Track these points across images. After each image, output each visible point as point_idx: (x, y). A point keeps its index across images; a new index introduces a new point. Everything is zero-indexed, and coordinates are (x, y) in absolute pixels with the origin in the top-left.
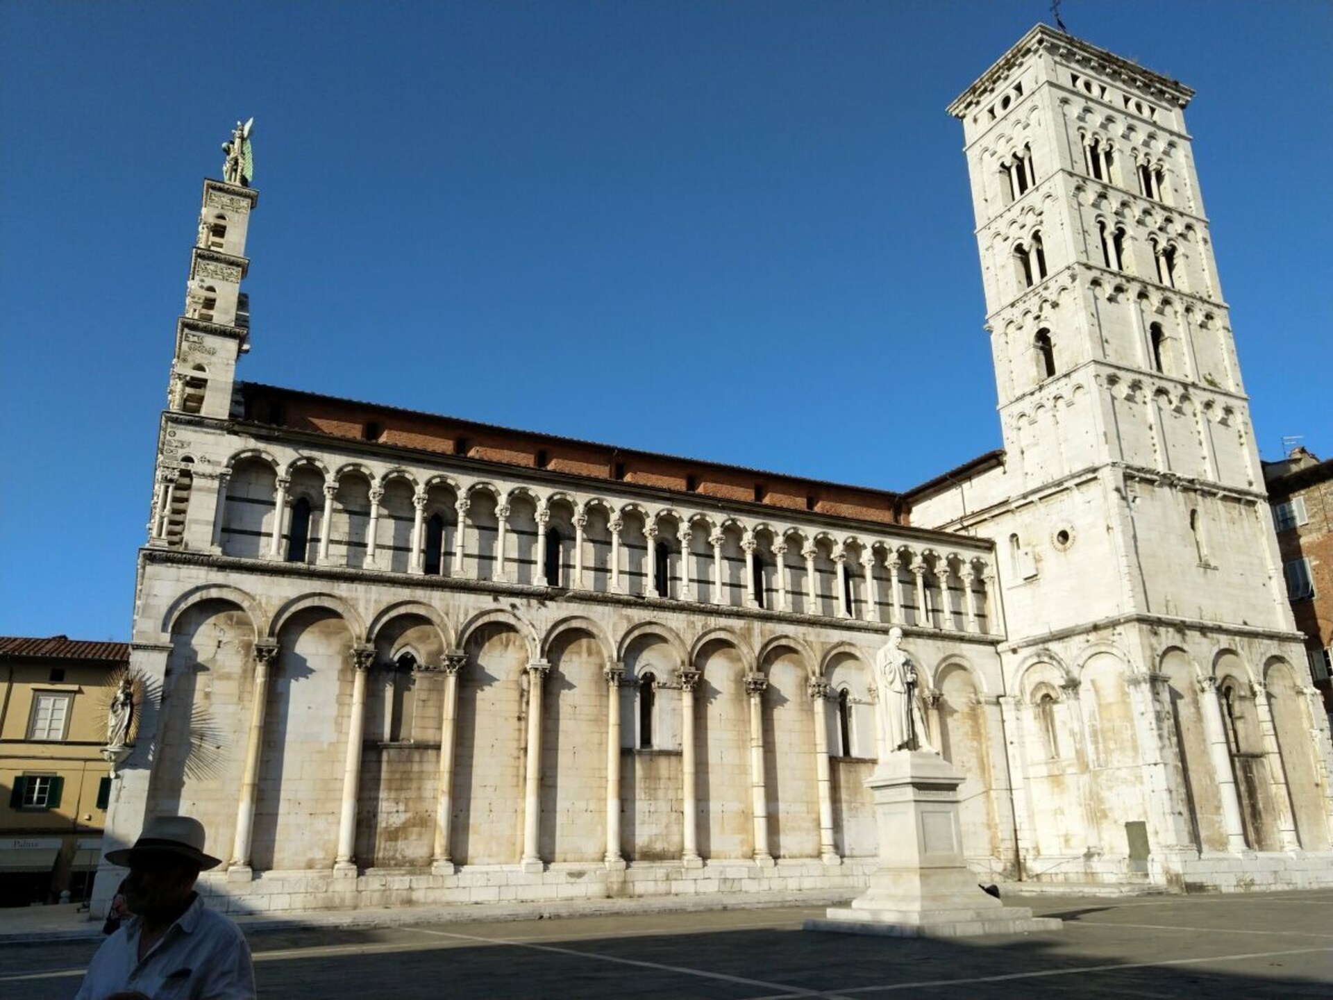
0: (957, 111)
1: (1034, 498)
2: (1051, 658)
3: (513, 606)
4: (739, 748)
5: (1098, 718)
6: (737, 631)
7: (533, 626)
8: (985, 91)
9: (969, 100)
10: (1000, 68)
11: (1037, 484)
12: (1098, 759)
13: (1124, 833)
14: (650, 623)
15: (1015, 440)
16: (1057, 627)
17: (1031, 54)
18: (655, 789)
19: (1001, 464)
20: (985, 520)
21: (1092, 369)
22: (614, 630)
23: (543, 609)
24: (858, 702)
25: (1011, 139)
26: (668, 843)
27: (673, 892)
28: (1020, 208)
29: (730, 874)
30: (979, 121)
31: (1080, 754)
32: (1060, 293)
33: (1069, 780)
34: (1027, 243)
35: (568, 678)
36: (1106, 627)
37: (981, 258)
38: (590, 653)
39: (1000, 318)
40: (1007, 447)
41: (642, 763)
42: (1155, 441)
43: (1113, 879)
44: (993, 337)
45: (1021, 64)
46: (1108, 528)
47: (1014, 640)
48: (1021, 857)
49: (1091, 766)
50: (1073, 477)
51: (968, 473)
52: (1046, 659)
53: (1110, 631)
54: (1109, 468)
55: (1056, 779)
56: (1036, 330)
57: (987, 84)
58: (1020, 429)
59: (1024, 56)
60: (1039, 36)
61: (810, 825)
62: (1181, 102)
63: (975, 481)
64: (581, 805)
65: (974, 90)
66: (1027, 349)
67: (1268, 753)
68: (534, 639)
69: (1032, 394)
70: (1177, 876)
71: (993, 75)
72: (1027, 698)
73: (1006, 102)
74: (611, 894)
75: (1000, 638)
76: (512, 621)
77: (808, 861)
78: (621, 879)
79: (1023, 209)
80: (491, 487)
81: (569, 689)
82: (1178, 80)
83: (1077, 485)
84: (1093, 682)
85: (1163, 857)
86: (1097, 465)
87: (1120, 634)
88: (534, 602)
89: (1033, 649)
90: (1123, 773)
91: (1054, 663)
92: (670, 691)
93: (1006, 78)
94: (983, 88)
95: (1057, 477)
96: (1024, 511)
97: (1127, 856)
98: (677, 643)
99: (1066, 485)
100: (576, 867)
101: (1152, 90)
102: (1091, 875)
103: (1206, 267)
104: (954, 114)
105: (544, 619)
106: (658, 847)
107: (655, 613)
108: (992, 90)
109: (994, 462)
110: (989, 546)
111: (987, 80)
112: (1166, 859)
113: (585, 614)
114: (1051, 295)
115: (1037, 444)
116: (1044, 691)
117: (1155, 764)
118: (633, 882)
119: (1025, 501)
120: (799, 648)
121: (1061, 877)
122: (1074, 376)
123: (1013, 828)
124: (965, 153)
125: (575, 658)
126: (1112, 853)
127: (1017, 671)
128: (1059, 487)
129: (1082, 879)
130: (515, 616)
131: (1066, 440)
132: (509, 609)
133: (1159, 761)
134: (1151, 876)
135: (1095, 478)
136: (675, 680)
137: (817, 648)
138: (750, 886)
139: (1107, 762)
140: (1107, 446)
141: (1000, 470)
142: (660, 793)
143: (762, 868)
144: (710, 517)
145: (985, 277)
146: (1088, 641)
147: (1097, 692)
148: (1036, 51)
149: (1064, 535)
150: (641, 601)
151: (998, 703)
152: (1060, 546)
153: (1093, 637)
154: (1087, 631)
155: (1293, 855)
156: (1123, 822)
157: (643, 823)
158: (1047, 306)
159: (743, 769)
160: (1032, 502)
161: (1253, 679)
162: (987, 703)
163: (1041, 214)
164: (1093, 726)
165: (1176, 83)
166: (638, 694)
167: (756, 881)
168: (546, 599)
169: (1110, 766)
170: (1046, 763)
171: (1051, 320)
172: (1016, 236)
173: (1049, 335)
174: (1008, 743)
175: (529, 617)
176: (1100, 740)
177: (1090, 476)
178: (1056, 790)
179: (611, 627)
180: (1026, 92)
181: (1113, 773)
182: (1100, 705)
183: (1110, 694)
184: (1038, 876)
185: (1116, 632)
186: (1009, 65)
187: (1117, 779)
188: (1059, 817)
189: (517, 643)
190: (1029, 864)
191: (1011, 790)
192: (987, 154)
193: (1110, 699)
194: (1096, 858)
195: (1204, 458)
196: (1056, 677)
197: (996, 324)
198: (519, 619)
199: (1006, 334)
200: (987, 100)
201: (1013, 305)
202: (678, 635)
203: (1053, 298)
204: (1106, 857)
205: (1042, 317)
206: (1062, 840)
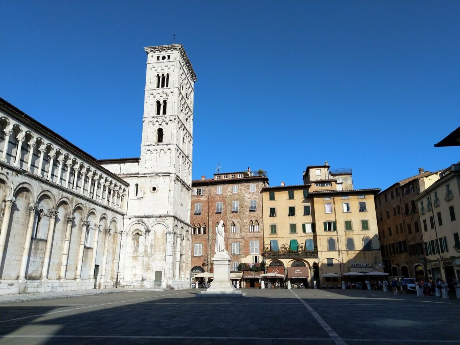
0: (147, 50)
1: (148, 175)
2: (143, 222)
3: (7, 173)
4: (61, 240)
5: (154, 242)
6: (70, 199)
7: (13, 183)
8: (159, 50)
9: (152, 50)
10: (165, 47)
11: (149, 172)
12: (151, 253)
13: (154, 274)
14: (48, 191)
15: (145, 157)
16: (147, 214)
17: (176, 50)
18: (37, 253)
19: (138, 162)
20: (128, 177)
21: (175, 146)
22: (37, 191)
23: (17, 177)
24: (92, 229)
25: (163, 69)
26: (37, 274)
27: (38, 291)
28: (162, 91)
29: (55, 285)
30: (153, 58)
31: (146, 251)
32: (169, 121)
33: (140, 259)
34: (161, 102)
35: (18, 207)
36: (163, 217)
37: (145, 98)
38: (26, 198)
39: (148, 119)
40: (141, 158)
41: (34, 243)
42: (180, 169)
43: (150, 287)
44: (144, 124)
45: (172, 51)
46: (170, 190)
47: (129, 215)
48: (118, 281)
49: (148, 255)
50: (162, 173)
51: (125, 161)
52: (141, 223)
53: (164, 218)
54: (174, 174)
55: (135, 258)
56: (158, 128)
57: (160, 49)
58: (146, 154)
59: (174, 49)
60: (180, 47)
61: (74, 269)
62: (194, 81)
63: (126, 164)
64: (14, 257)
65: (155, 48)
66: (154, 132)
67: (183, 255)
68: (11, 189)
69: (154, 146)
70: (170, 286)
71: (163, 48)
72: (131, 233)
73: (164, 58)
74: (21, 293)
75: (125, 214)
76: (5, 179)
77: (72, 281)
78: (24, 287)
79: (163, 92)
80: (7, 120)
81: (17, 211)
82: (196, 75)
83: (162, 176)
84: (155, 231)
85: (167, 281)
86: (171, 172)
87: (167, 219)
88: (14, 173)
89: (137, 219)
90: (158, 258)
91: (144, 224)
92: (47, 217)
93: (166, 51)
94: (158, 49)
95: (157, 172)
96: (142, 178)
97: (154, 280)
98: (53, 200)
99: (159, 175)
100: (11, 282)
101: (192, 74)
102: (142, 286)
103: (191, 127)
104: (146, 50)
105: (16, 181)
106: (34, 275)
107: (50, 187)
108: (161, 52)
109: (136, 161)
110: (128, 185)
111: (161, 48)
112: (168, 281)
113: (29, 182)
114: (167, 120)
115: (151, 160)
116: (137, 232)
117: (170, 256)
118: (28, 288)
119: (144, 175)
120: (83, 208)
121: (132, 287)
122: (169, 146)
123: (117, 272)
124: (146, 64)
125: (21, 199)
126: (149, 279)
127: (129, 225)
128: (157, 175)
129: (139, 287)
130: (7, 177)
131: (161, 162)
132: (6, 174)
133: (172, 255)
134: (162, 286)
135: (169, 176)
136: (49, 213)
137: (88, 209)
138: (59, 290)
139: (154, 254)
140: (174, 168)
141: (137, 164)
142: (38, 255)
143: (63, 283)
144: (70, 156)
145: (145, 105)
146: (156, 220)
147: (155, 234)
148: (178, 50)
149: (154, 189)
150: (47, 182)
151: (121, 234)
152: (152, 191)
153: (158, 219)
154: (157, 217)
155: (184, 280)
156: (155, 271)
157: (31, 266)
158: (164, 123)
159: (61, 248)
160: (146, 176)
161: (184, 235)
162: (119, 233)
163: (168, 96)
164: (152, 243)
165: (196, 76)
166: (38, 217)
167: (61, 288)
168: (19, 173)
169: (154, 255)
170: (133, 253)
171: (164, 127)
172: (158, 98)
173: (163, 131)
174: (121, 246)
175: (12, 180)
176: (153, 248)
177: (168, 175)
178: (134, 261)
179: (36, 189)
180: (171, 59)
181: (155, 257)
182: (155, 238)
183: (159, 235)
184: (123, 286)
185: (166, 219)
186: (169, 49)
187: (156, 259)
188: (134, 269)
189: (3, 189)
190: (121, 283)
191: (119, 260)
192: (154, 69)
193: (158, 237)
194: (145, 281)
195: (185, 176)
196: (142, 228)
197: (146, 121)
198: (8, 179)
199: (148, 125)
200: (158, 53)
201: (153, 117)
202: (54, 197)
203: (167, 121)
204: (148, 281)
205: (162, 125)
206: (133, 275)
